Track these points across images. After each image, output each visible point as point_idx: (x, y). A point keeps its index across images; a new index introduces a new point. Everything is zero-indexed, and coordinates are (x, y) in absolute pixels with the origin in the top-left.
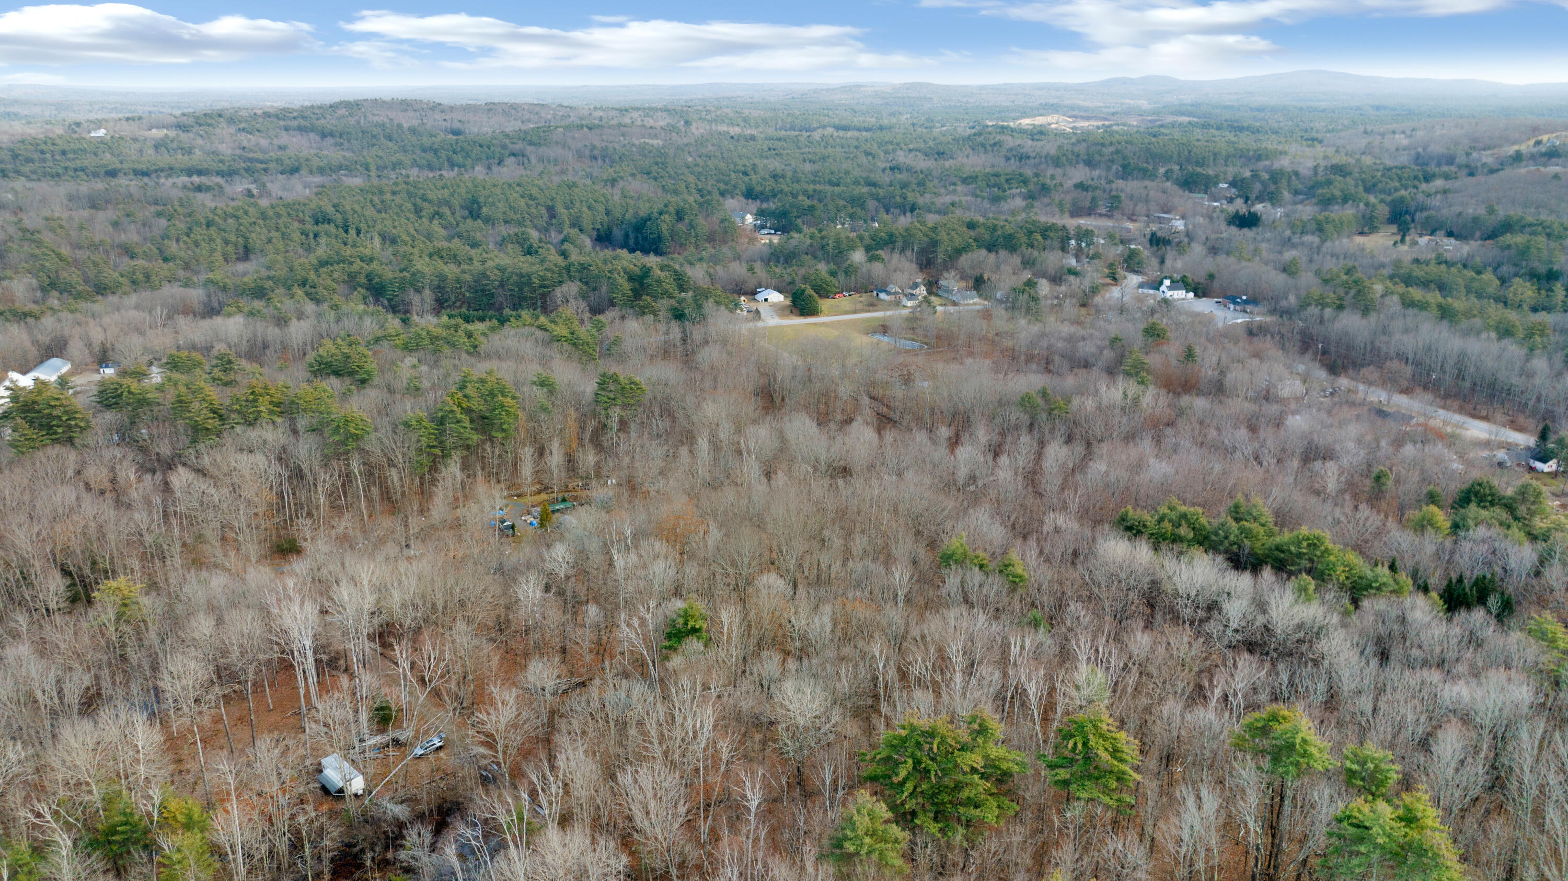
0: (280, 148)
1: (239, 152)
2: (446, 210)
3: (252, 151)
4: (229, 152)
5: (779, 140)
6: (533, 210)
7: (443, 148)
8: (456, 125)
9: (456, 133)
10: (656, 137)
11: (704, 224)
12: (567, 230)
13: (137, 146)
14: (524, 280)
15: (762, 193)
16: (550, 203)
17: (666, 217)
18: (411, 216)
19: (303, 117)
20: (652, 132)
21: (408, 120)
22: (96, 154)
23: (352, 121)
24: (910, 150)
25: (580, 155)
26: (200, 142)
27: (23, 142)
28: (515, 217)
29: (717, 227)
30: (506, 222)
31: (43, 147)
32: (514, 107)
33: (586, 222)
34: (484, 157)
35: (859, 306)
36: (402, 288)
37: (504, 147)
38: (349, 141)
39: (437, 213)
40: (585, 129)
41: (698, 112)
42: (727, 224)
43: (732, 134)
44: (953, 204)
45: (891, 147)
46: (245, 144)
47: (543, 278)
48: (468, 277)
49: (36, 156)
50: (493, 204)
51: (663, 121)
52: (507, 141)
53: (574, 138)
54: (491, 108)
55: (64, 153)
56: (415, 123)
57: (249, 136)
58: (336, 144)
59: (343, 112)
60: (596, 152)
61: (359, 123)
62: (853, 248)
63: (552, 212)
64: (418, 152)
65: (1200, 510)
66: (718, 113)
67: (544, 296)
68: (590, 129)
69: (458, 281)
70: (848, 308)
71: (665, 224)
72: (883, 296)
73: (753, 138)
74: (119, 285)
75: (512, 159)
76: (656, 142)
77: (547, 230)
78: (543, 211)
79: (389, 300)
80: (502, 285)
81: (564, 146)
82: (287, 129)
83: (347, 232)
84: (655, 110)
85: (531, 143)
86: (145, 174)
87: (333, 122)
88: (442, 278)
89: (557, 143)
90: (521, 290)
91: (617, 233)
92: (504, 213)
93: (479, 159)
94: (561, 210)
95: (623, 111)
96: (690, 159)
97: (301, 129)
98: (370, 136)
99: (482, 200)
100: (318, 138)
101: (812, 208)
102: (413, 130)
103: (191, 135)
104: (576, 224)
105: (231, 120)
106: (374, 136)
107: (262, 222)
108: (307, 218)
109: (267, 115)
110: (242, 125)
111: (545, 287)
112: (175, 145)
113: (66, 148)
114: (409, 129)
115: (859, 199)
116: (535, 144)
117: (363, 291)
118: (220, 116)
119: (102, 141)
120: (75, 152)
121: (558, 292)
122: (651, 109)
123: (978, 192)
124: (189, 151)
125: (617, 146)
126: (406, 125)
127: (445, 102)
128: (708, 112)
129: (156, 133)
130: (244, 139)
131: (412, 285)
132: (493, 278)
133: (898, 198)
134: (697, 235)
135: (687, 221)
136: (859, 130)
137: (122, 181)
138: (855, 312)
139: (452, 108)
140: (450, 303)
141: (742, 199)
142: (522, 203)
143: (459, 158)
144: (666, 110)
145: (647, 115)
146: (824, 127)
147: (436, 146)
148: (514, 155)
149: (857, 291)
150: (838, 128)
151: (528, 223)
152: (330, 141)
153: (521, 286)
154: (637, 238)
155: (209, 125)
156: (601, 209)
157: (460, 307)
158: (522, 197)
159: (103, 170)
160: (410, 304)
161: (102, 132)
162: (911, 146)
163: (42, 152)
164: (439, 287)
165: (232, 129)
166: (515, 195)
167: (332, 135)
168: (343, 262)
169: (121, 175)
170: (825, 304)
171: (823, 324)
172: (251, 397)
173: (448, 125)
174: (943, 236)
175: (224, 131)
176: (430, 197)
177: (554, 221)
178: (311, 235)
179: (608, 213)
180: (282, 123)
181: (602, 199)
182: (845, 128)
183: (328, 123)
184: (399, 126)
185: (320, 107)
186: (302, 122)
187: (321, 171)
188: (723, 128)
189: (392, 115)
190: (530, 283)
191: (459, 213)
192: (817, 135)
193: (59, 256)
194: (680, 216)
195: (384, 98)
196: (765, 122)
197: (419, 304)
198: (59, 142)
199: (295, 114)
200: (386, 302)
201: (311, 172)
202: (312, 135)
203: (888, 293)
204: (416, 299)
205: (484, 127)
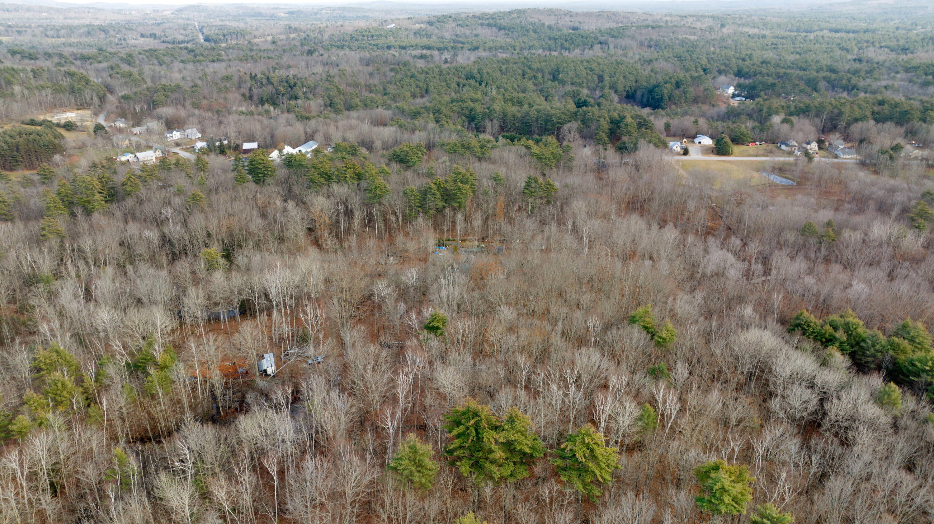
0: (476, 35)
1: (454, 37)
2: (540, 75)
3: (461, 37)
4: (450, 37)
5: (782, 38)
6: (589, 77)
7: (560, 38)
8: (577, 24)
9: (575, 29)
10: (694, 34)
11: (692, 91)
12: (607, 91)
13: (406, 33)
14: (549, 118)
15: (747, 73)
16: (601, 73)
17: (668, 85)
18: (519, 77)
19: (492, 18)
20: (692, 30)
21: (548, 21)
22: (386, 37)
23: (518, 21)
24: (881, 47)
25: (641, 44)
26: (436, 31)
27: (356, 31)
28: (578, 81)
29: (701, 94)
30: (572, 84)
31: (365, 33)
32: (614, 14)
33: (620, 87)
34: (581, 44)
35: (761, 152)
36: (483, 118)
37: (596, 38)
38: (512, 33)
39: (534, 76)
40: (650, 28)
41: (734, 18)
42: (708, 92)
43: (750, 33)
44: (886, 87)
45: (866, 44)
46: (458, 33)
47: (559, 118)
48: (519, 115)
49: (360, 38)
50: (567, 73)
51: (708, 23)
52: (599, 35)
53: (641, 34)
54: (600, 15)
55: (372, 36)
56: (552, 23)
57: (462, 29)
58: (505, 34)
59: (515, 15)
60: (652, 43)
61: (521, 22)
62: (777, 113)
63: (601, 78)
64: (546, 40)
65: (861, 323)
66: (748, 19)
67: (559, 129)
68: (653, 28)
69: (514, 116)
70: (752, 153)
71: (666, 91)
72: (783, 147)
73: (764, 37)
74: (357, 105)
75: (599, 45)
76: (692, 38)
77: (595, 90)
78: (596, 78)
79: (476, 124)
80: (537, 120)
81: (633, 38)
82: (482, 25)
83: (480, 85)
84: (704, 16)
85: (613, 36)
86: (404, 48)
87: (508, 21)
88: (505, 114)
89: (629, 36)
90: (546, 124)
91: (639, 94)
92: (572, 78)
93: (579, 45)
94: (607, 78)
95: (683, 17)
96: (712, 49)
97: (489, 25)
98: (525, 31)
99: (561, 69)
100: (497, 30)
101: (774, 85)
102: (550, 27)
103: (433, 27)
104: (613, 87)
105: (455, 20)
106: (527, 30)
107: (438, 77)
108: (463, 76)
109: (474, 17)
110: (460, 22)
111: (561, 124)
112: (424, 33)
113: (374, 34)
114: (548, 26)
115: (814, 80)
116: (615, 37)
117: (464, 118)
118: (450, 17)
119: (391, 30)
120: (377, 36)
121: (566, 127)
122: (702, 16)
123: (915, 79)
124: (429, 36)
125: (666, 39)
126: (547, 24)
127: (574, 10)
128: (741, 18)
129: (418, 26)
130: (459, 31)
131: (489, 117)
132: (532, 116)
133: (844, 82)
134: (686, 98)
135: (682, 89)
136: (848, 32)
137: (392, 51)
138: (756, 156)
139: (577, 14)
140: (507, 129)
141: (733, 77)
142: (584, 73)
143: (567, 45)
144: (713, 17)
145: (698, 20)
146: (822, 30)
147: (557, 37)
148: (601, 43)
149: (766, 142)
150: (831, 30)
151: (585, 85)
152: (503, 32)
153: (546, 121)
154: (648, 98)
155: (443, 22)
156: (632, 78)
157: (512, 131)
158: (586, 69)
159: (386, 46)
160: (485, 127)
161: (393, 26)
162: (883, 44)
163: (363, 36)
164: (502, 118)
165: (455, 24)
166: (582, 67)
167: (504, 29)
168: (461, 101)
169: (392, 48)
170: (736, 149)
171: (730, 162)
172: (345, 169)
173: (572, 24)
174: (847, 110)
175: (451, 25)
176: (533, 66)
177: (600, 84)
178: (461, 86)
179: (636, 81)
180: (480, 21)
181: (635, 72)
182: (837, 31)
183: (503, 23)
184: (543, 24)
185: (504, 13)
186: (491, 21)
187: (490, 49)
188: (746, 29)
189: (541, 18)
190: (551, 121)
191: (547, 76)
192: (812, 36)
193: (338, 89)
194: (678, 85)
195: (540, 8)
196: (779, 26)
197: (490, 128)
198: (372, 31)
199: (488, 16)
200: (474, 125)
201: (485, 50)
202: (494, 29)
203: (787, 145)
204: (488, 125)
205: (590, 26)
